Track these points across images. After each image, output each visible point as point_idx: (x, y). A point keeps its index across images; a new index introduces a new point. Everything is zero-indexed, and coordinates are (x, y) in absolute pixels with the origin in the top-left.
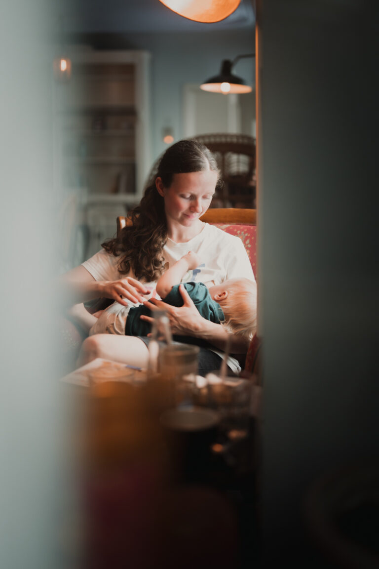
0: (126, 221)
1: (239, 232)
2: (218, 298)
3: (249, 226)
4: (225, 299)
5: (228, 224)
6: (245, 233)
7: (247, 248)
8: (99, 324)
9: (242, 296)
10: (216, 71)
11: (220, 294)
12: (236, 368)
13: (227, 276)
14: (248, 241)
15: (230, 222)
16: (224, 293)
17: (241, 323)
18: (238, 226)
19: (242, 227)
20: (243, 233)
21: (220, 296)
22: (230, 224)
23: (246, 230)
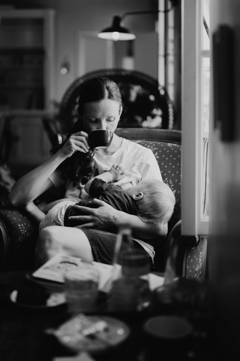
1: (149, 146)
2: (136, 198)
3: (156, 142)
4: (142, 199)
5: (139, 140)
6: (154, 147)
9: (155, 195)
11: (137, 194)
14: (156, 154)
16: (141, 194)
17: (155, 216)
18: (148, 142)
19: (151, 143)
20: (152, 147)
21: (137, 196)
22: (141, 140)
23: (154, 145)
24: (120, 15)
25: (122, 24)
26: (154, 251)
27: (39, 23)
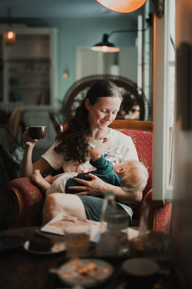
0: (63, 127)
1: (129, 134)
2: (119, 172)
3: (134, 130)
4: (124, 172)
5: (122, 129)
6: (133, 134)
7: (134, 143)
8: (52, 188)
9: (134, 170)
10: (100, 39)
11: (120, 169)
12: (131, 212)
13: (123, 159)
14: (135, 139)
15: (123, 128)
16: (123, 169)
17: (133, 186)
18: (128, 130)
19: (130, 131)
20: (131, 134)
21: (120, 171)
22: (123, 129)
23: (133, 133)
24: (108, 32)
25: (110, 40)
26: (132, 211)
27: (46, 38)
